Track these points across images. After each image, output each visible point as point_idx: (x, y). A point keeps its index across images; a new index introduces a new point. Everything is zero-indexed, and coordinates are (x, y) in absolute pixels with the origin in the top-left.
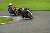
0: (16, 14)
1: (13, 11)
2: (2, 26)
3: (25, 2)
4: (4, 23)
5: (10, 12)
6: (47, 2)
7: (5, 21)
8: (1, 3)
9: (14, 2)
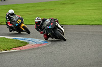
0: (22, 31)
1: (17, 25)
2: (4, 56)
3: (51, 8)
4: (8, 51)
5: (10, 28)
6: (95, 8)
7: (11, 47)
8: (2, 9)
9: (28, 7)
